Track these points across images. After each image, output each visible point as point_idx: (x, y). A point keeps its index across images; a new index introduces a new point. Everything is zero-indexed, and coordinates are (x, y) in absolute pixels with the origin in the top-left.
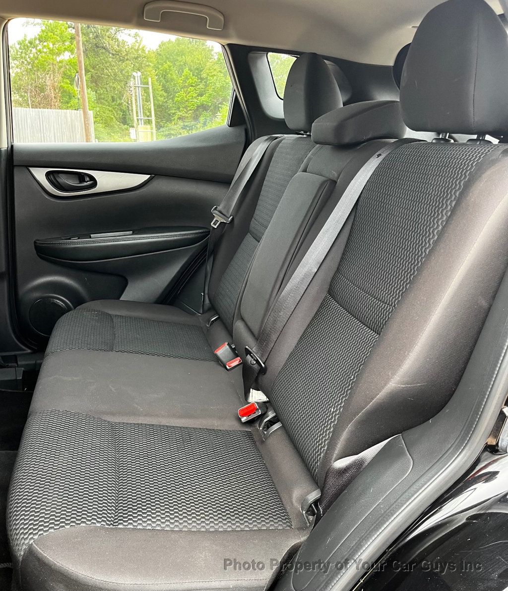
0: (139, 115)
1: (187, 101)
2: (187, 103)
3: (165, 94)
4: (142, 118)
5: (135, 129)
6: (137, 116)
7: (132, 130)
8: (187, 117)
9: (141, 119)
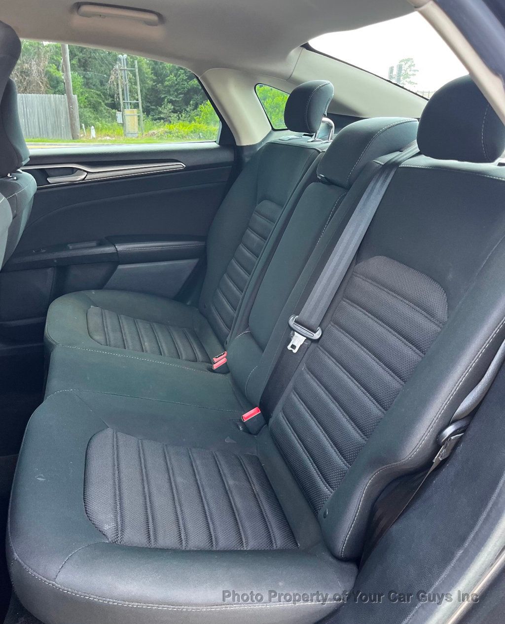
0: (126, 99)
1: (177, 84)
2: (178, 86)
3: (155, 78)
4: (129, 101)
5: (121, 113)
6: (124, 99)
7: (119, 115)
8: (178, 101)
9: (128, 103)
